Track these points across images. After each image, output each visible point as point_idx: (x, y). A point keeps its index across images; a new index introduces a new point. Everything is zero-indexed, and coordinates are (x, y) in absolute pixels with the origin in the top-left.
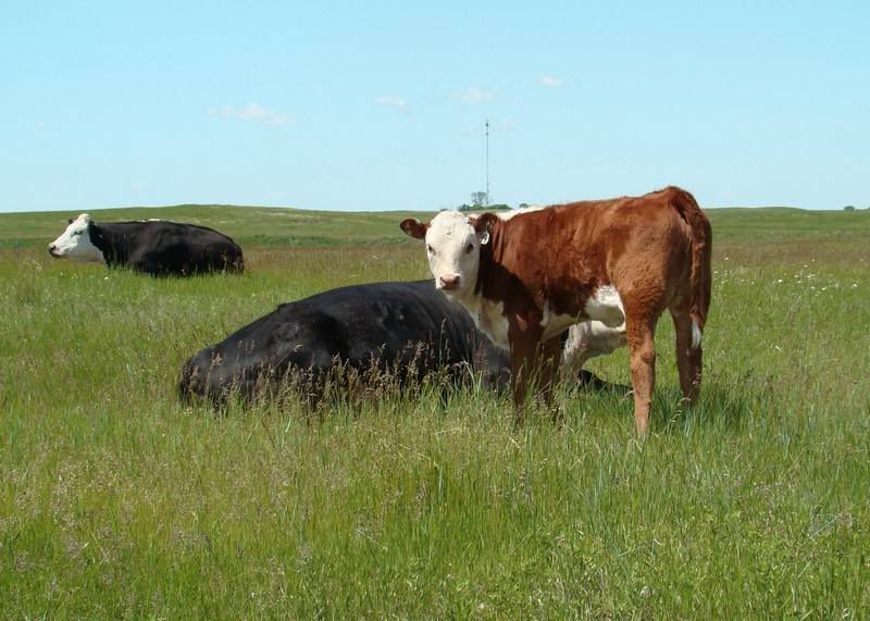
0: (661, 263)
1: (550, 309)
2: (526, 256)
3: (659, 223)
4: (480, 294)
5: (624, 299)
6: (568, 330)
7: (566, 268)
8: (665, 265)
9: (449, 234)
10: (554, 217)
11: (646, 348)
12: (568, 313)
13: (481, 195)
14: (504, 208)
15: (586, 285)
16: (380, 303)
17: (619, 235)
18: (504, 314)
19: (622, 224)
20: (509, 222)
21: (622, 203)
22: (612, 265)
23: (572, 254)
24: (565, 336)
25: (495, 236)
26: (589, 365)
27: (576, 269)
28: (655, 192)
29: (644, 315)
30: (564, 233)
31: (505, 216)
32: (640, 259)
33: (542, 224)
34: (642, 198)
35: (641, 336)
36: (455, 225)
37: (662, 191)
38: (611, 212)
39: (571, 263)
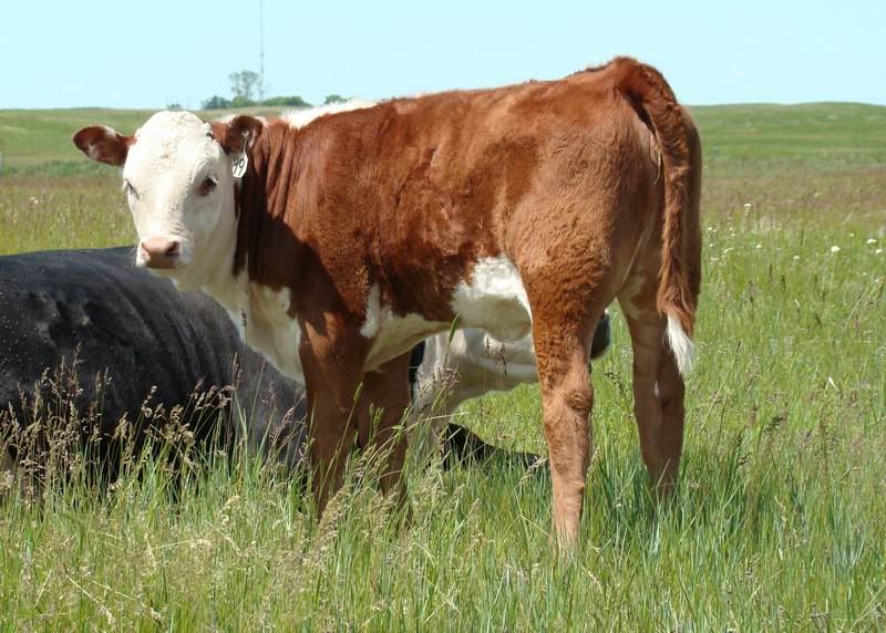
0: (601, 211)
1: (382, 303)
2: (335, 200)
3: (596, 129)
4: (244, 275)
5: (529, 284)
6: (422, 345)
7: (414, 224)
8: (608, 216)
9: (166, 156)
10: (393, 122)
11: (574, 380)
12: (421, 311)
13: (248, 77)
14: (295, 103)
15: (451, 258)
16: (41, 294)
17: (518, 156)
18: (291, 313)
19: (522, 133)
20: (304, 132)
21: (524, 93)
22: (506, 215)
23: (426, 195)
24: (417, 355)
25: (273, 160)
26: (463, 414)
27: (434, 226)
28: (591, 70)
29: (569, 317)
30: (411, 154)
31: (298, 119)
32: (561, 203)
33: (368, 136)
34: (564, 82)
35: (565, 358)
36: (178, 139)
37: (602, 68)
38: (501, 112)
39: (425, 213)
